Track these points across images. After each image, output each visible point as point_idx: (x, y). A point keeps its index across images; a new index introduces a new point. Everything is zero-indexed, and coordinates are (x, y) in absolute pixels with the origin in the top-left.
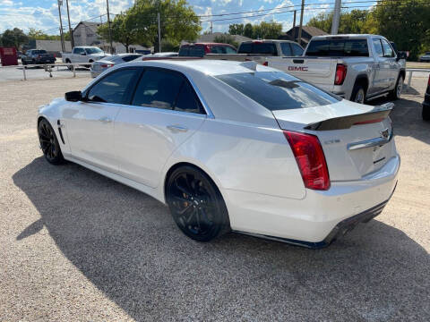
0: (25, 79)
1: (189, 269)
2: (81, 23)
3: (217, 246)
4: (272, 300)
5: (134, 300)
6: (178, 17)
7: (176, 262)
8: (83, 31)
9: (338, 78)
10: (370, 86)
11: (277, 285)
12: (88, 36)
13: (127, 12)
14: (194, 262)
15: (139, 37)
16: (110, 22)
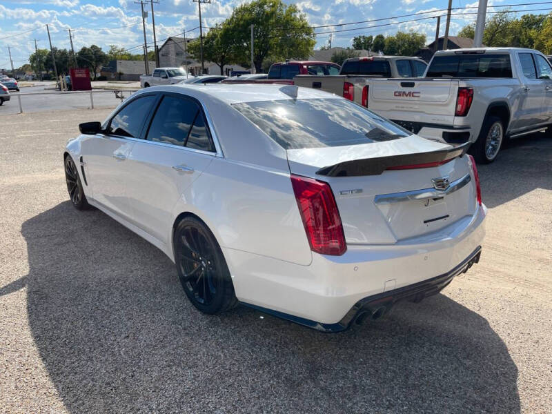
0: (93, 108)
1: (177, 348)
2: (170, 39)
3: (226, 320)
4: (264, 395)
5: (93, 380)
6: (285, 29)
7: (166, 337)
8: (172, 48)
9: (460, 107)
10: (512, 118)
11: (278, 376)
12: (177, 54)
13: (223, 24)
14: (188, 339)
15: (236, 56)
16: (202, 38)
